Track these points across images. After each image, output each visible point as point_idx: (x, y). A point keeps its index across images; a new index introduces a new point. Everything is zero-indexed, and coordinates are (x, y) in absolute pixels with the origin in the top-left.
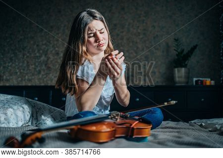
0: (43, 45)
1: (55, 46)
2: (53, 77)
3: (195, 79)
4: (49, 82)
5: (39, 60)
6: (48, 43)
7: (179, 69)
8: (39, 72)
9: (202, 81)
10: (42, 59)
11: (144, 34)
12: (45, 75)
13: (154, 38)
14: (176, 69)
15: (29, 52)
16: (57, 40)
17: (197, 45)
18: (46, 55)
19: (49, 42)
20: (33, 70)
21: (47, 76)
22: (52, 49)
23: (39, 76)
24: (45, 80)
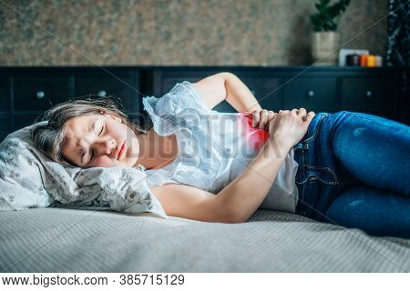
2: (61, 45)
4: (53, 55)
7: (325, 34)
8: (30, 34)
9: (360, 57)
12: (42, 39)
14: (318, 35)
21: (47, 43)
23: (29, 42)
24: (44, 50)
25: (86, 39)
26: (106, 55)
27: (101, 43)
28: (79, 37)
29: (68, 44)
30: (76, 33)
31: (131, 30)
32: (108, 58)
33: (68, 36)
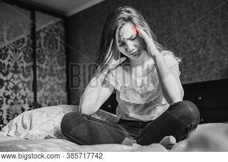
0: (199, 36)
5: (198, 55)
6: (205, 33)
8: (200, 68)
10: (200, 52)
12: (207, 70)
15: (183, 48)
18: (204, 47)
19: (207, 31)
20: (192, 67)
21: (210, 71)
22: (211, 39)
23: (200, 73)
24: (208, 76)
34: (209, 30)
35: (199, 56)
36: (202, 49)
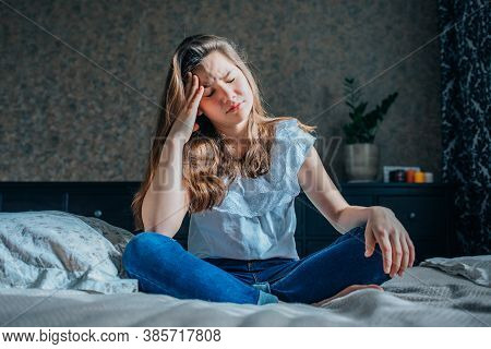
0: (37, 84)
1: (67, 89)
2: (61, 161)
3: (387, 170)
4: (53, 173)
6: (49, 82)
7: (359, 146)
8: (29, 150)
9: (405, 174)
10: (34, 117)
11: (275, 66)
12: (42, 155)
13: (297, 75)
14: (351, 147)
16: (72, 75)
17: (396, 94)
18: (44, 109)
19: (53, 80)
21: (46, 159)
22: (58, 96)
24: (43, 167)
25: (89, 154)
26: (111, 173)
27: (106, 159)
28: (82, 153)
29: (69, 161)
30: (78, 148)
31: (140, 145)
32: (112, 177)
33: (70, 152)
34: (57, 78)
35: (32, 124)
36: (38, 111)
